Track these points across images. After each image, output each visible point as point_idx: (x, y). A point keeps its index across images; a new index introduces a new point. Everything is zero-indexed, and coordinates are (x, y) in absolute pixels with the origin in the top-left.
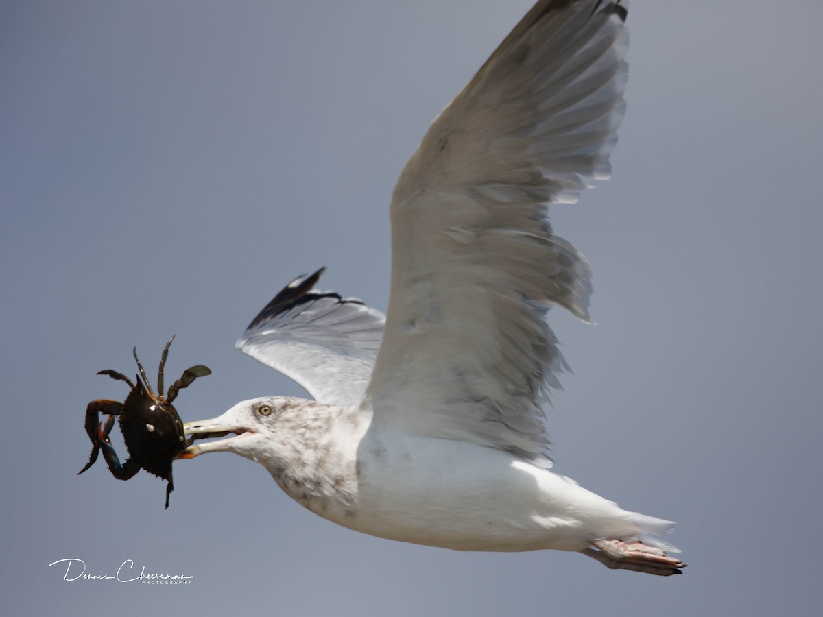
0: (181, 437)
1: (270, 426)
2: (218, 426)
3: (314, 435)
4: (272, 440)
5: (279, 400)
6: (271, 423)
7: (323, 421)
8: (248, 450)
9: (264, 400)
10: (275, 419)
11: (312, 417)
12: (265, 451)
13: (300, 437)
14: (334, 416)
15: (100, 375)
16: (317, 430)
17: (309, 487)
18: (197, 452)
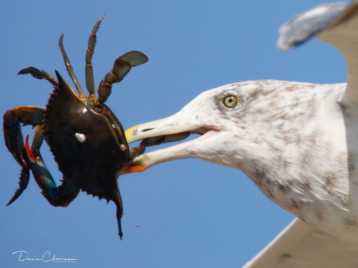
0: (123, 146)
1: (239, 120)
2: (173, 127)
3: (296, 125)
4: (243, 139)
5: (247, 86)
6: (239, 117)
7: (305, 106)
8: (213, 154)
9: (228, 88)
10: (244, 110)
11: (289, 103)
12: (235, 153)
13: (278, 130)
14: (319, 97)
15: (21, 75)
16: (299, 118)
17: (298, 191)
18: (147, 163)
